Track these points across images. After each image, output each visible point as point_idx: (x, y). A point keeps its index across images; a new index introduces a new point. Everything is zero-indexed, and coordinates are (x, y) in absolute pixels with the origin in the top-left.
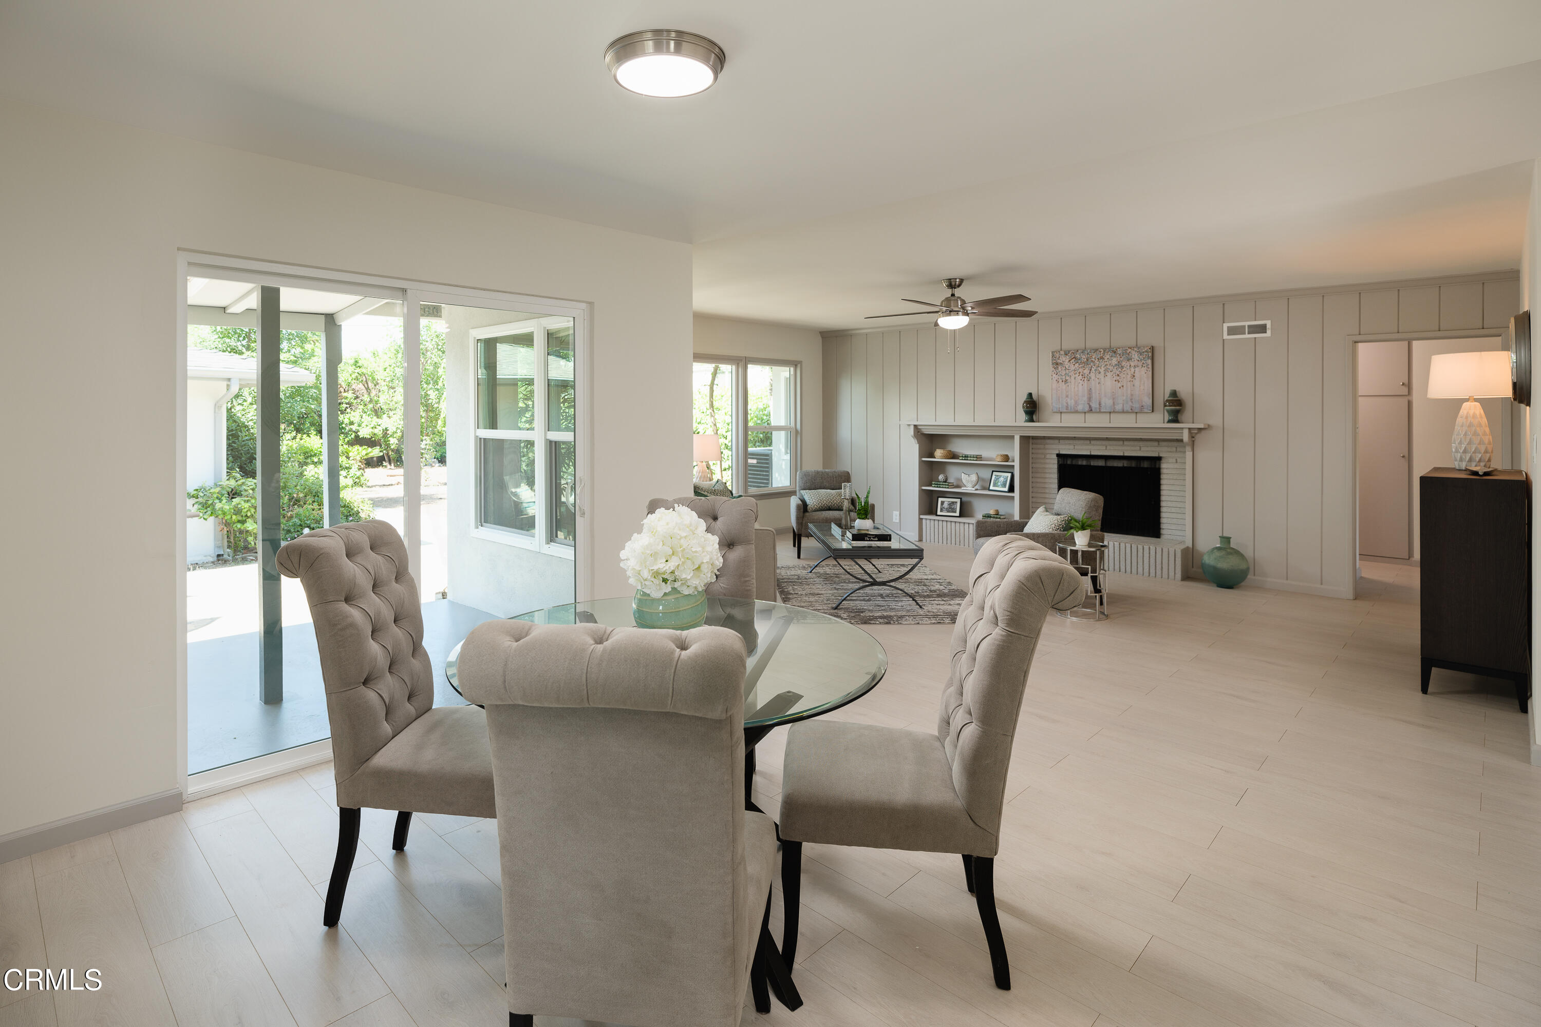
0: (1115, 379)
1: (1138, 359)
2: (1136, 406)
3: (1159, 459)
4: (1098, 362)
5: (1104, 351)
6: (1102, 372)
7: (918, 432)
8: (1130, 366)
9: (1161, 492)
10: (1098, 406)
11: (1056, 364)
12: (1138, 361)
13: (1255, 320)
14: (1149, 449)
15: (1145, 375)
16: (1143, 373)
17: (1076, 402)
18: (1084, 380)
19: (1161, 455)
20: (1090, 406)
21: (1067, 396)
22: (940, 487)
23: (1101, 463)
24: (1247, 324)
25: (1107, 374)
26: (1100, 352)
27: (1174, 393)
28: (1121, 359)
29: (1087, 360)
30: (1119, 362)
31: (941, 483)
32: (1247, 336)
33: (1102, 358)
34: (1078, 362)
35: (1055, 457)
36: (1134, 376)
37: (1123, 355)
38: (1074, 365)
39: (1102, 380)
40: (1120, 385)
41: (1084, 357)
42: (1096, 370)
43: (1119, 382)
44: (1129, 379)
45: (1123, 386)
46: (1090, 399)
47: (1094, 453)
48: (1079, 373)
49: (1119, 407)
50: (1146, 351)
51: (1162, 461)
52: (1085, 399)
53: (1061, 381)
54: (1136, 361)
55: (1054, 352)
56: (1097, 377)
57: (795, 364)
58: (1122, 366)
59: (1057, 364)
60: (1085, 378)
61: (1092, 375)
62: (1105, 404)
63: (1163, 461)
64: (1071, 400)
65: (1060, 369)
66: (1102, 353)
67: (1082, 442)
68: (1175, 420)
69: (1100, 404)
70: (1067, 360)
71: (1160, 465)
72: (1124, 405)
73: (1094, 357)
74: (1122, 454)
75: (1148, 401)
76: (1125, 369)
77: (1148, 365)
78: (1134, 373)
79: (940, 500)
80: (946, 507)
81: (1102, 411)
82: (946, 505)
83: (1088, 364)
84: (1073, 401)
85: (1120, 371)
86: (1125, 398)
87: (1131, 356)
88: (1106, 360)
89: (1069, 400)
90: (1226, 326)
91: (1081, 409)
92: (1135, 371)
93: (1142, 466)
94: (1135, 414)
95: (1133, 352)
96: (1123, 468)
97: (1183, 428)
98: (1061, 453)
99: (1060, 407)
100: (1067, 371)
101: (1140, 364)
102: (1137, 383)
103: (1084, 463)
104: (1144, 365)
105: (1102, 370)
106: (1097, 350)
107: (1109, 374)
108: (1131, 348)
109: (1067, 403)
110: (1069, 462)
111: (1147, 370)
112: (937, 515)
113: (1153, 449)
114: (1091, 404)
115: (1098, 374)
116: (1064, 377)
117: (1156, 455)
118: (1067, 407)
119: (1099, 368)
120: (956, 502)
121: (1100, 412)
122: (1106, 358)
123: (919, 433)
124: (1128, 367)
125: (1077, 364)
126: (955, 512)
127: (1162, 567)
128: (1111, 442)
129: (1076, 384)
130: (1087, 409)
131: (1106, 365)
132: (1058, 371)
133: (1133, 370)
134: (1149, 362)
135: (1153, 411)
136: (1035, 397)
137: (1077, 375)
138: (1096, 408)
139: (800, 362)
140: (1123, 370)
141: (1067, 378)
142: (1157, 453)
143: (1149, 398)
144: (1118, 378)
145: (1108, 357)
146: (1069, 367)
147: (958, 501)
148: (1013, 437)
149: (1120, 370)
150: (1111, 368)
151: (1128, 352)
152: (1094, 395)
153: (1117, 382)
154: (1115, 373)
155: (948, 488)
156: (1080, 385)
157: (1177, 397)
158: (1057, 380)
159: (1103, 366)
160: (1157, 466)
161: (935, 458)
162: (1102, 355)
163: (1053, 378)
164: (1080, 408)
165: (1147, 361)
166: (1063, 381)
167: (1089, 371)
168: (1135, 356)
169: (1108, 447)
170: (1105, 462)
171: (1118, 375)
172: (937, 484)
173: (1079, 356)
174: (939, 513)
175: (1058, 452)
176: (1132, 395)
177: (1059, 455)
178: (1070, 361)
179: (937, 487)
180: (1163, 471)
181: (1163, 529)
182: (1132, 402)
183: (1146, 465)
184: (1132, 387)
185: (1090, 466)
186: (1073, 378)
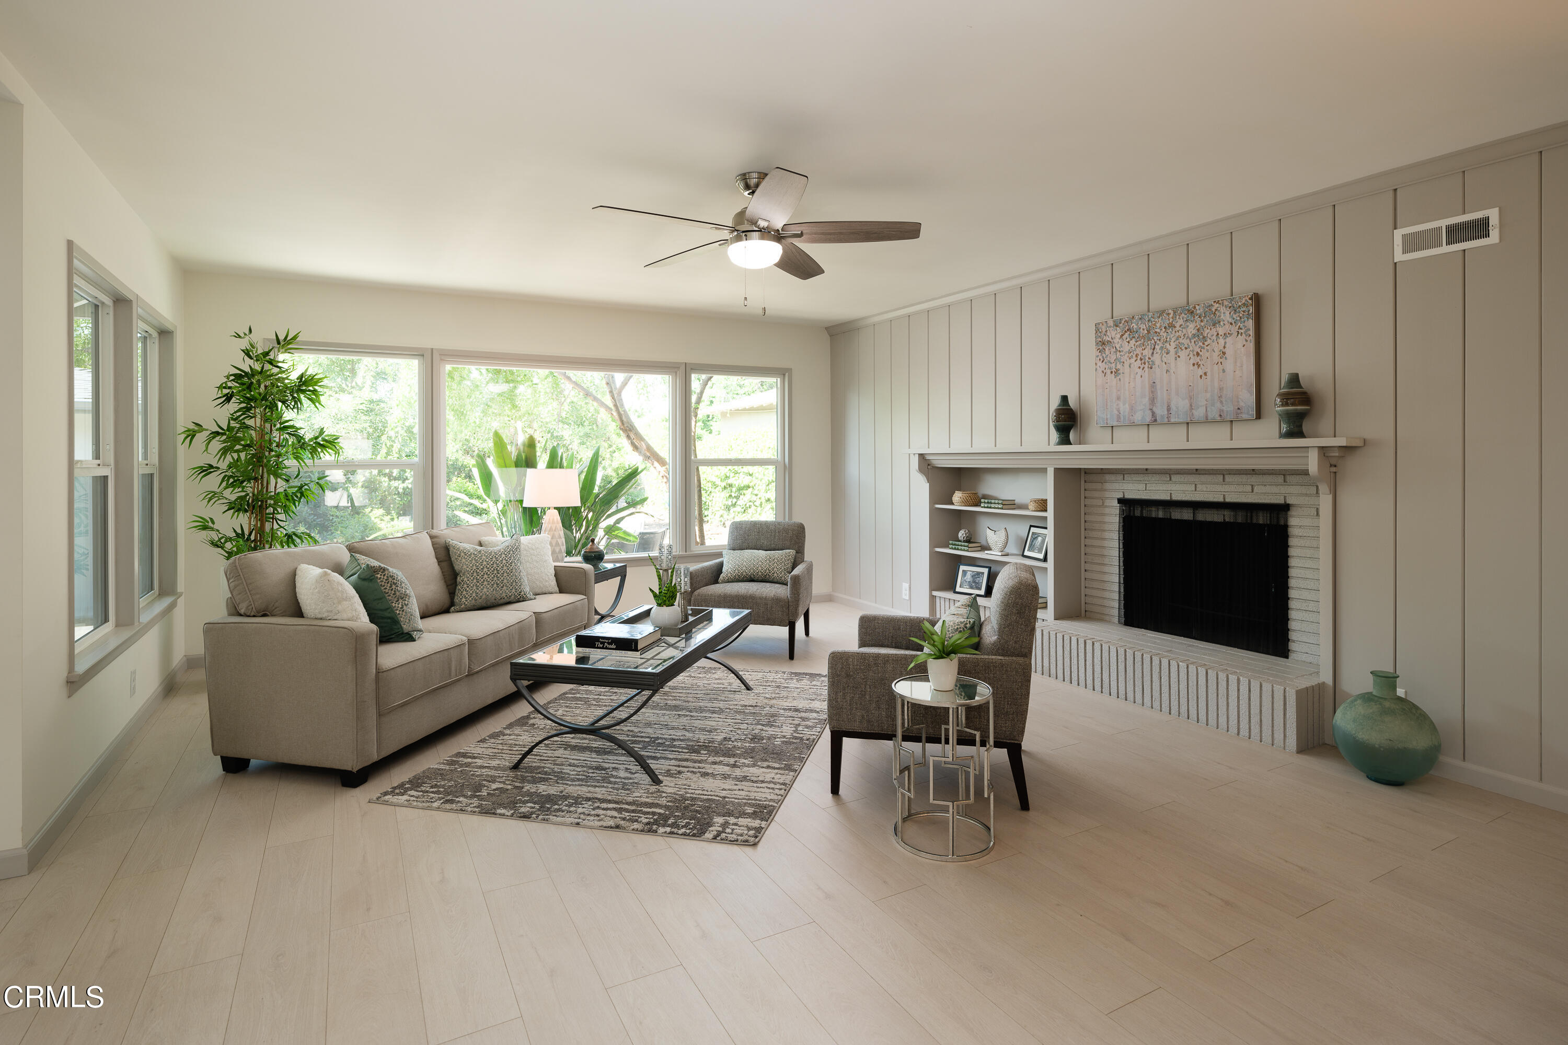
0: (1192, 361)
1: (1230, 320)
2: (1229, 408)
3: (1285, 508)
4: (1165, 335)
5: (1175, 312)
6: (1172, 351)
7: (929, 465)
8: (1218, 334)
9: (1290, 570)
10: (1166, 412)
11: (1102, 344)
12: (1231, 324)
13: (1464, 213)
14: (1268, 489)
15: (1243, 349)
16: (1240, 345)
17: (1132, 409)
18: (1144, 368)
19: (1290, 501)
20: (1153, 414)
21: (1118, 398)
22: (958, 549)
23: (1186, 515)
24: (1444, 223)
25: (1181, 353)
26: (1169, 314)
27: (1294, 380)
28: (1202, 324)
29: (1149, 332)
30: (1198, 330)
31: (960, 543)
32: (1445, 249)
33: (1172, 326)
34: (1134, 337)
35: (1115, 503)
36: (1224, 353)
37: (1205, 317)
38: (1129, 342)
39: (1173, 365)
40: (1200, 372)
41: (1143, 326)
42: (1162, 348)
43: (1199, 366)
44: (1216, 358)
45: (1205, 374)
46: (1153, 401)
47: (1177, 497)
48: (1137, 356)
49: (1199, 413)
50: (1244, 304)
51: (1290, 513)
52: (1146, 400)
53: (1108, 372)
54: (1227, 326)
55: (1099, 324)
56: (1165, 360)
57: (781, 372)
58: (1204, 337)
59: (1104, 344)
60: (1145, 363)
61: (1156, 358)
62: (1177, 408)
63: (1293, 512)
64: (1124, 404)
65: (1107, 352)
66: (1171, 316)
67: (1157, 477)
68: (1296, 432)
69: (1169, 409)
70: (1118, 336)
71: (1286, 520)
72: (1208, 409)
73: (1158, 325)
74: (1221, 500)
75: (1248, 399)
76: (1209, 341)
77: (1249, 330)
78: (1224, 347)
79: (962, 568)
80: (968, 580)
81: (1173, 420)
82: (969, 577)
83: (1149, 339)
84: (1127, 406)
85: (1200, 347)
86: (1209, 395)
87: (1219, 316)
88: (1178, 328)
89: (1121, 405)
90: (1398, 234)
91: (1140, 418)
92: (1225, 343)
93: (1254, 521)
94: (1229, 424)
95: (1222, 309)
96: (1224, 524)
97: (1308, 447)
98: (1126, 497)
99: (1108, 417)
100: (1118, 353)
101: (1234, 329)
102: (1229, 365)
103: (1161, 514)
104: (1240, 331)
105: (1171, 348)
106: (1163, 312)
107: (1183, 354)
108: (1218, 302)
109: (1119, 411)
110: (1138, 513)
111: (1246, 341)
112: (955, 592)
113: (1275, 489)
114: (1154, 409)
115: (1165, 355)
116: (1113, 365)
117: (1280, 500)
118: (1119, 417)
119: (1167, 345)
120: (983, 573)
121: (1169, 423)
122: (1177, 325)
123: (929, 467)
124: (1214, 338)
125: (1134, 340)
126: (980, 589)
127: (1261, 721)
128: (1204, 478)
129: (1132, 376)
130: (1148, 419)
131: (1179, 337)
132: (1104, 356)
133: (1221, 341)
134: (1250, 324)
135: (1259, 416)
136: (1072, 403)
137: (1133, 360)
138: (1162, 416)
139: (789, 370)
140: (1206, 343)
141: (1119, 366)
142: (1282, 498)
143: (1251, 394)
144: (1198, 359)
145: (1181, 322)
146: (1121, 346)
147: (986, 571)
148: (1044, 470)
149: (1201, 344)
150: (1186, 342)
151: (1214, 310)
152: (1159, 393)
153: (1196, 366)
154: (1193, 351)
155: (968, 551)
156: (1138, 376)
157: (1301, 387)
158: (1103, 372)
159: (1173, 340)
160: (1282, 523)
161: (953, 504)
162: (1171, 320)
163: (1098, 368)
164: (1138, 417)
165: (1246, 324)
166: (1112, 372)
167: (1151, 351)
168: (1226, 315)
169: (1199, 487)
170: (1194, 513)
171: (1198, 354)
172: (955, 545)
173: (1135, 327)
174: (958, 589)
175: (1121, 496)
176: (1221, 389)
177: (1120, 501)
178: (1122, 335)
179: (955, 549)
180: (1293, 531)
181: (1294, 641)
182: (1221, 402)
183: (1262, 519)
184: (1221, 373)
185: (1170, 519)
186: (1126, 365)
